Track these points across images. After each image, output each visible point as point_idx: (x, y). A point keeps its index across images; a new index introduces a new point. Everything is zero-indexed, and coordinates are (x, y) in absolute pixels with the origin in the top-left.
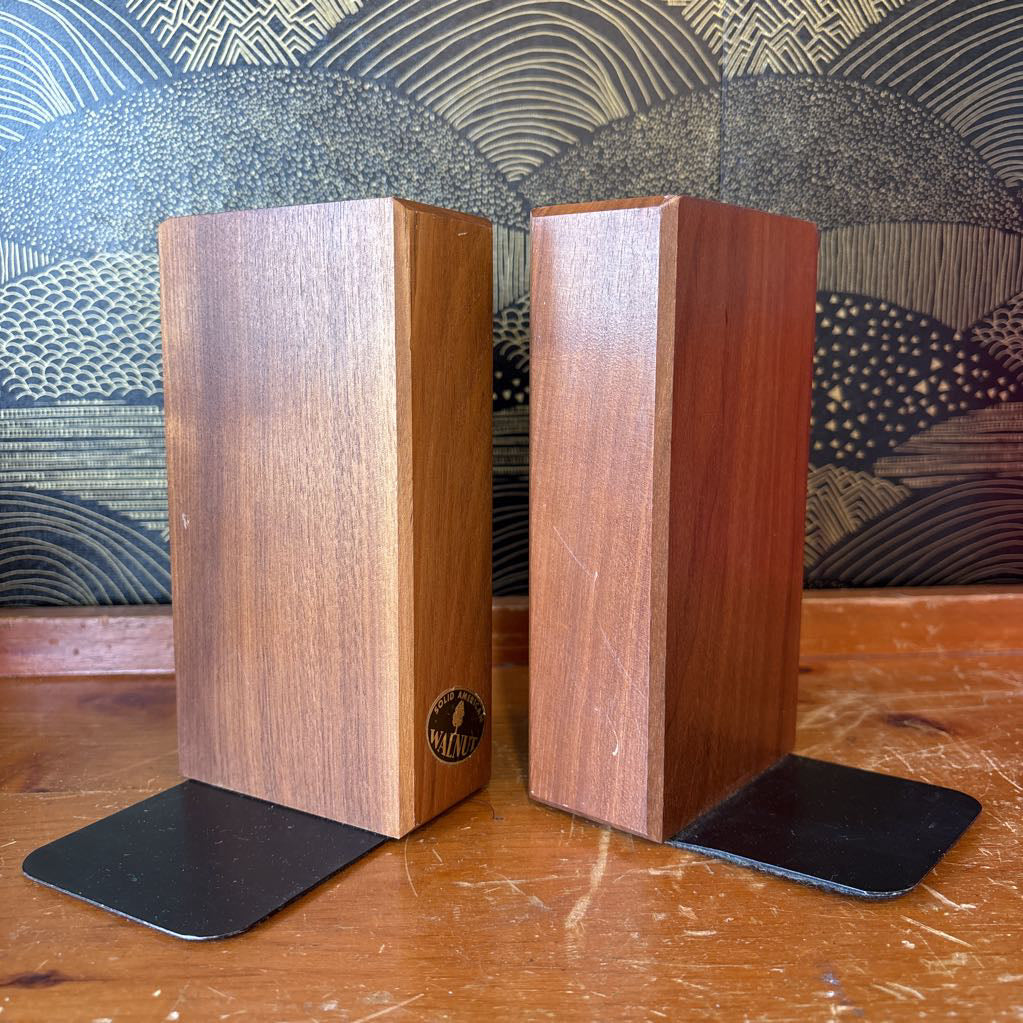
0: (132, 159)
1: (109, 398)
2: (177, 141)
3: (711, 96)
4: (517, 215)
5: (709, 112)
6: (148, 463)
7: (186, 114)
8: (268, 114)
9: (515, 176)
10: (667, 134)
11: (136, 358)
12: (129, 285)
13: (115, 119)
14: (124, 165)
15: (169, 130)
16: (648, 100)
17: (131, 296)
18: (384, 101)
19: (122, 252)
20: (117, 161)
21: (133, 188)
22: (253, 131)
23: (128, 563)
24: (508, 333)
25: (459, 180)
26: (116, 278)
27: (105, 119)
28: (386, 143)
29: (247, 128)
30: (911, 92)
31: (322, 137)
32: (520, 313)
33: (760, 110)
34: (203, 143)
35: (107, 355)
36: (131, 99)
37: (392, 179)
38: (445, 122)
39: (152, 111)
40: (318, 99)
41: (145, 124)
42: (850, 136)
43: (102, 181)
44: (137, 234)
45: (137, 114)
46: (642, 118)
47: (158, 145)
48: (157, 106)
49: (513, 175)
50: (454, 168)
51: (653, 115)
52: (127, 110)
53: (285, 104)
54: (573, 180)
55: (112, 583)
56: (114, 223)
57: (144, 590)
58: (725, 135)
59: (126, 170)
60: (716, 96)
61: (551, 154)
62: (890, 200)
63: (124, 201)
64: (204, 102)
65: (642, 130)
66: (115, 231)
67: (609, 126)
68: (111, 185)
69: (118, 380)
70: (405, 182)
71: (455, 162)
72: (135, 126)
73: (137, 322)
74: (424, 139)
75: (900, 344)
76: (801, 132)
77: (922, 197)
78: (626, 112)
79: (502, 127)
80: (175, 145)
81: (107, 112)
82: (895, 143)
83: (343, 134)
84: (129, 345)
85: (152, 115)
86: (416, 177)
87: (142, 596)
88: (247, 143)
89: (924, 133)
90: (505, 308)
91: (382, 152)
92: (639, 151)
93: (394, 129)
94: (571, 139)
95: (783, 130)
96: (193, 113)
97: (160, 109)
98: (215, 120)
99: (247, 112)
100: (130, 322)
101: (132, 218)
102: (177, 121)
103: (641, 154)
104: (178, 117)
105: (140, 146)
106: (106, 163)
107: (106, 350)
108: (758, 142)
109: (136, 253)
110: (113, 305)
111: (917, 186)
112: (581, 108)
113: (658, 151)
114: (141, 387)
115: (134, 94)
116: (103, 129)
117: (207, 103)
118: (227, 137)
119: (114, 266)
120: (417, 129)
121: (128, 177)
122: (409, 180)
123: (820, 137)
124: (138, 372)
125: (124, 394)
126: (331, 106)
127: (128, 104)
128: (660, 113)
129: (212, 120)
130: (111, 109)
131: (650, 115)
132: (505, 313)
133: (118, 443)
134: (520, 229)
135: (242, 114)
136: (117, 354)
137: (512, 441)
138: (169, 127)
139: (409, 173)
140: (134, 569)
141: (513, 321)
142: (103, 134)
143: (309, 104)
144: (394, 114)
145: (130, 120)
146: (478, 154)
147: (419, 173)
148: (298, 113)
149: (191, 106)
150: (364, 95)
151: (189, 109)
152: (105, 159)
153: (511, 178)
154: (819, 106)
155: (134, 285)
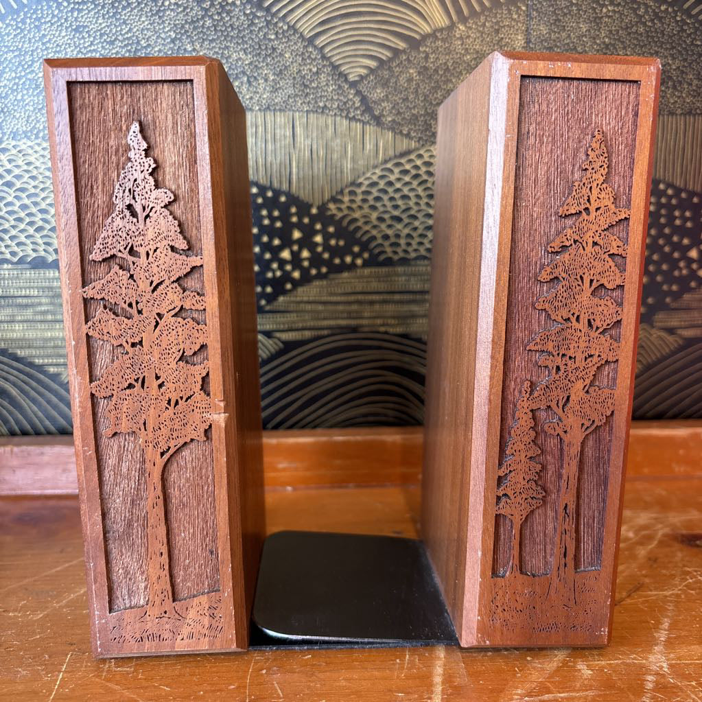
0: (33, 61)
1: (17, 263)
2: (70, 47)
3: (519, 8)
4: (357, 109)
5: (517, 22)
6: (50, 317)
7: (78, 24)
8: (146, 23)
9: (354, 77)
10: (482, 41)
11: (39, 229)
12: (31, 168)
13: (18, 28)
14: (26, 66)
15: (64, 37)
16: (466, 12)
17: (33, 178)
18: (244, 13)
19: (25, 140)
20: (20, 64)
21: (34, 86)
22: (134, 38)
23: (34, 401)
24: (349, 208)
25: (308, 79)
26: (20, 162)
27: (10, 28)
28: (247, 48)
29: (130, 35)
30: (686, 6)
31: (192, 42)
32: (359, 191)
33: (560, 21)
34: (93, 48)
35: (13, 227)
36: (32, 12)
37: (252, 80)
38: (296, 31)
39: (50, 21)
40: (189, 10)
41: (43, 32)
42: (635, 42)
43: (8, 80)
44: (38, 125)
45: (37, 24)
46: (461, 27)
47: (53, 50)
48: (53, 16)
49: (353, 75)
50: (304, 69)
51: (471, 25)
52: (28, 21)
53: (161, 14)
54: (402, 80)
55: (20, 417)
56: (18, 115)
57: (47, 423)
58: (530, 41)
59: (28, 71)
60: (524, 8)
61: (384, 58)
62: (668, 96)
63: (26, 97)
64: (93, 13)
65: (461, 38)
66: (18, 122)
67: (433, 35)
68: (15, 84)
69: (23, 247)
70: (263, 81)
71: (304, 64)
72: (35, 33)
73: (38, 200)
74: (279, 45)
75: (676, 218)
76: (594, 39)
77: (695, 94)
78: (447, 22)
79: (344, 35)
80: (69, 50)
81: (12, 22)
82: (673, 48)
83: (211, 41)
84: (33, 219)
85: (49, 24)
86: (272, 78)
87: (46, 428)
88: (129, 48)
89: (697, 40)
90: (346, 186)
91: (243, 57)
92: (459, 56)
93: (254, 37)
94: (402, 45)
95: (579, 38)
96: (84, 22)
97: (56, 19)
98: (102, 29)
99: (129, 22)
100: (33, 199)
101: (33, 112)
102: (70, 29)
103: (460, 58)
104: (71, 25)
105: (39, 51)
106: (11, 65)
107: (13, 223)
108: (558, 47)
109: (37, 141)
110: (18, 185)
111: (691, 84)
112: (409, 18)
113: (475, 56)
114: (43, 254)
115: (34, 7)
116: (8, 36)
117: (95, 13)
118: (112, 43)
119: (20, 152)
120: (273, 37)
121: (29, 76)
122: (266, 80)
123: (610, 43)
124: (40, 241)
125: (29, 259)
126: (200, 17)
127: (29, 15)
128: (476, 24)
129: (99, 28)
130: (15, 20)
131: (468, 25)
132: (347, 191)
133: (25, 301)
134: (359, 120)
135: (124, 23)
136: (22, 226)
137: (352, 298)
138: (63, 34)
139: (266, 74)
140: (39, 406)
141: (353, 198)
142: (8, 41)
143: (182, 16)
144: (253, 24)
145: (31, 29)
146: (324, 57)
147: (274, 74)
148: (172, 22)
149: (82, 17)
150: (228, 8)
151: (79, 20)
152: (10, 62)
153: (352, 78)
154: (609, 17)
155: (36, 168)
